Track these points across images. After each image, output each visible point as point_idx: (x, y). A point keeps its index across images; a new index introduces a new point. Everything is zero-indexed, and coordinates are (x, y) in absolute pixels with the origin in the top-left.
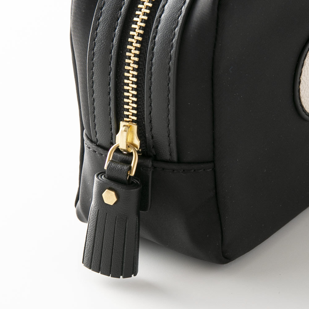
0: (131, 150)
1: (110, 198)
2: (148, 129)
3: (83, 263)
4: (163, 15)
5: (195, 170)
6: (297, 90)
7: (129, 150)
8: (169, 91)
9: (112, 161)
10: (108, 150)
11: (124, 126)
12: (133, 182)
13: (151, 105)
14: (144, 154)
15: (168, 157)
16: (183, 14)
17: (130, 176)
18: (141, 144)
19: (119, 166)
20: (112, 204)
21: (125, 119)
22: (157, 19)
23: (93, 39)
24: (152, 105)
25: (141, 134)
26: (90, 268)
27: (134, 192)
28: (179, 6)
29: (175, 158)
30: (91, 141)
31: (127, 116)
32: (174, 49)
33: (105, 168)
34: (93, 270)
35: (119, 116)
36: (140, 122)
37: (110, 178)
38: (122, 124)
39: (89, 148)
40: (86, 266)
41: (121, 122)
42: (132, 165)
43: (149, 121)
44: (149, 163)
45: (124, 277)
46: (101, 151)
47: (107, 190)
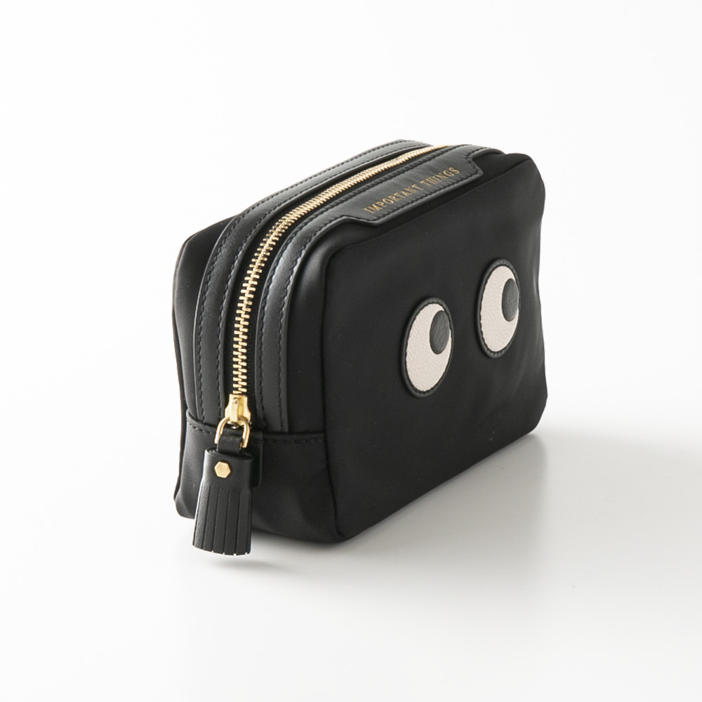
0: (242, 423)
1: (223, 470)
2: (258, 400)
3: (193, 544)
4: (271, 286)
5: (306, 441)
6: (404, 362)
7: (239, 423)
8: (280, 359)
9: (222, 436)
10: (216, 427)
11: (235, 398)
12: (244, 456)
13: (261, 376)
14: (254, 427)
15: (278, 428)
16: (291, 283)
17: (242, 448)
18: (252, 417)
19: (231, 439)
20: (225, 476)
21: (234, 392)
22: (263, 300)
23: (200, 313)
24: (263, 375)
25: (252, 407)
26: (202, 548)
27: (247, 462)
28: (286, 276)
29: (286, 429)
30: (197, 420)
31: (237, 389)
32: (284, 317)
33: (216, 441)
34: (206, 550)
35: (228, 389)
36: (250, 394)
37: (221, 452)
38: (231, 397)
39: (195, 428)
40: (198, 547)
41: (230, 395)
42: (244, 437)
43: (259, 392)
44: (260, 436)
45: (237, 555)
46: (208, 428)
47: (219, 463)
